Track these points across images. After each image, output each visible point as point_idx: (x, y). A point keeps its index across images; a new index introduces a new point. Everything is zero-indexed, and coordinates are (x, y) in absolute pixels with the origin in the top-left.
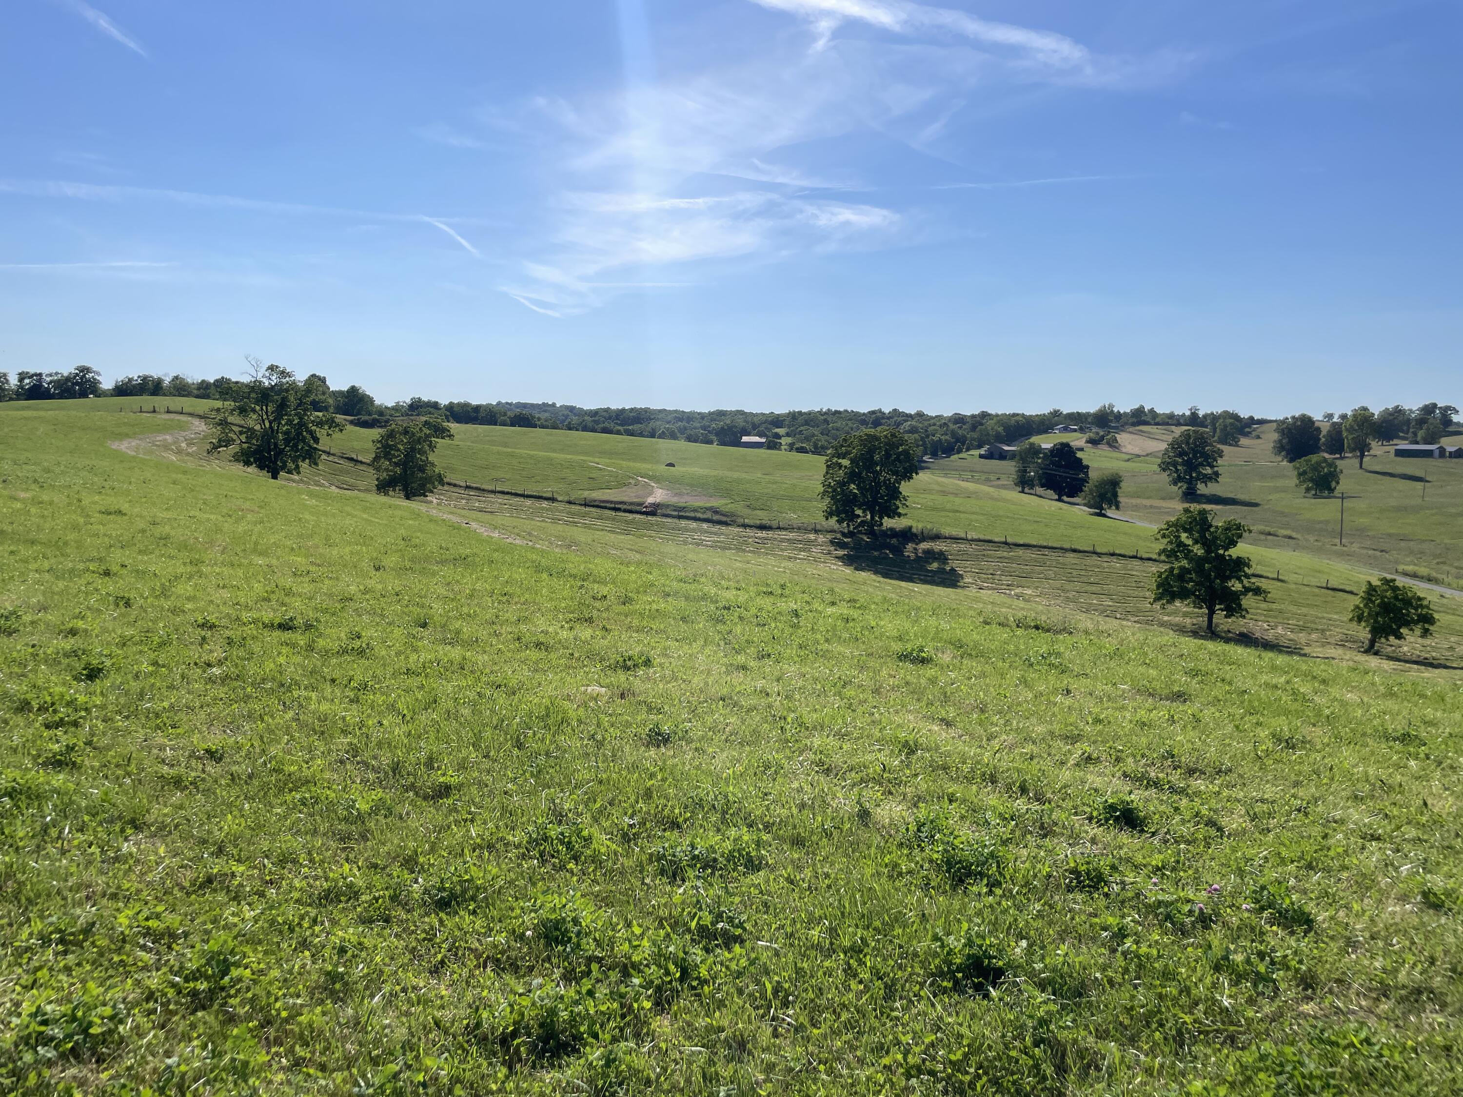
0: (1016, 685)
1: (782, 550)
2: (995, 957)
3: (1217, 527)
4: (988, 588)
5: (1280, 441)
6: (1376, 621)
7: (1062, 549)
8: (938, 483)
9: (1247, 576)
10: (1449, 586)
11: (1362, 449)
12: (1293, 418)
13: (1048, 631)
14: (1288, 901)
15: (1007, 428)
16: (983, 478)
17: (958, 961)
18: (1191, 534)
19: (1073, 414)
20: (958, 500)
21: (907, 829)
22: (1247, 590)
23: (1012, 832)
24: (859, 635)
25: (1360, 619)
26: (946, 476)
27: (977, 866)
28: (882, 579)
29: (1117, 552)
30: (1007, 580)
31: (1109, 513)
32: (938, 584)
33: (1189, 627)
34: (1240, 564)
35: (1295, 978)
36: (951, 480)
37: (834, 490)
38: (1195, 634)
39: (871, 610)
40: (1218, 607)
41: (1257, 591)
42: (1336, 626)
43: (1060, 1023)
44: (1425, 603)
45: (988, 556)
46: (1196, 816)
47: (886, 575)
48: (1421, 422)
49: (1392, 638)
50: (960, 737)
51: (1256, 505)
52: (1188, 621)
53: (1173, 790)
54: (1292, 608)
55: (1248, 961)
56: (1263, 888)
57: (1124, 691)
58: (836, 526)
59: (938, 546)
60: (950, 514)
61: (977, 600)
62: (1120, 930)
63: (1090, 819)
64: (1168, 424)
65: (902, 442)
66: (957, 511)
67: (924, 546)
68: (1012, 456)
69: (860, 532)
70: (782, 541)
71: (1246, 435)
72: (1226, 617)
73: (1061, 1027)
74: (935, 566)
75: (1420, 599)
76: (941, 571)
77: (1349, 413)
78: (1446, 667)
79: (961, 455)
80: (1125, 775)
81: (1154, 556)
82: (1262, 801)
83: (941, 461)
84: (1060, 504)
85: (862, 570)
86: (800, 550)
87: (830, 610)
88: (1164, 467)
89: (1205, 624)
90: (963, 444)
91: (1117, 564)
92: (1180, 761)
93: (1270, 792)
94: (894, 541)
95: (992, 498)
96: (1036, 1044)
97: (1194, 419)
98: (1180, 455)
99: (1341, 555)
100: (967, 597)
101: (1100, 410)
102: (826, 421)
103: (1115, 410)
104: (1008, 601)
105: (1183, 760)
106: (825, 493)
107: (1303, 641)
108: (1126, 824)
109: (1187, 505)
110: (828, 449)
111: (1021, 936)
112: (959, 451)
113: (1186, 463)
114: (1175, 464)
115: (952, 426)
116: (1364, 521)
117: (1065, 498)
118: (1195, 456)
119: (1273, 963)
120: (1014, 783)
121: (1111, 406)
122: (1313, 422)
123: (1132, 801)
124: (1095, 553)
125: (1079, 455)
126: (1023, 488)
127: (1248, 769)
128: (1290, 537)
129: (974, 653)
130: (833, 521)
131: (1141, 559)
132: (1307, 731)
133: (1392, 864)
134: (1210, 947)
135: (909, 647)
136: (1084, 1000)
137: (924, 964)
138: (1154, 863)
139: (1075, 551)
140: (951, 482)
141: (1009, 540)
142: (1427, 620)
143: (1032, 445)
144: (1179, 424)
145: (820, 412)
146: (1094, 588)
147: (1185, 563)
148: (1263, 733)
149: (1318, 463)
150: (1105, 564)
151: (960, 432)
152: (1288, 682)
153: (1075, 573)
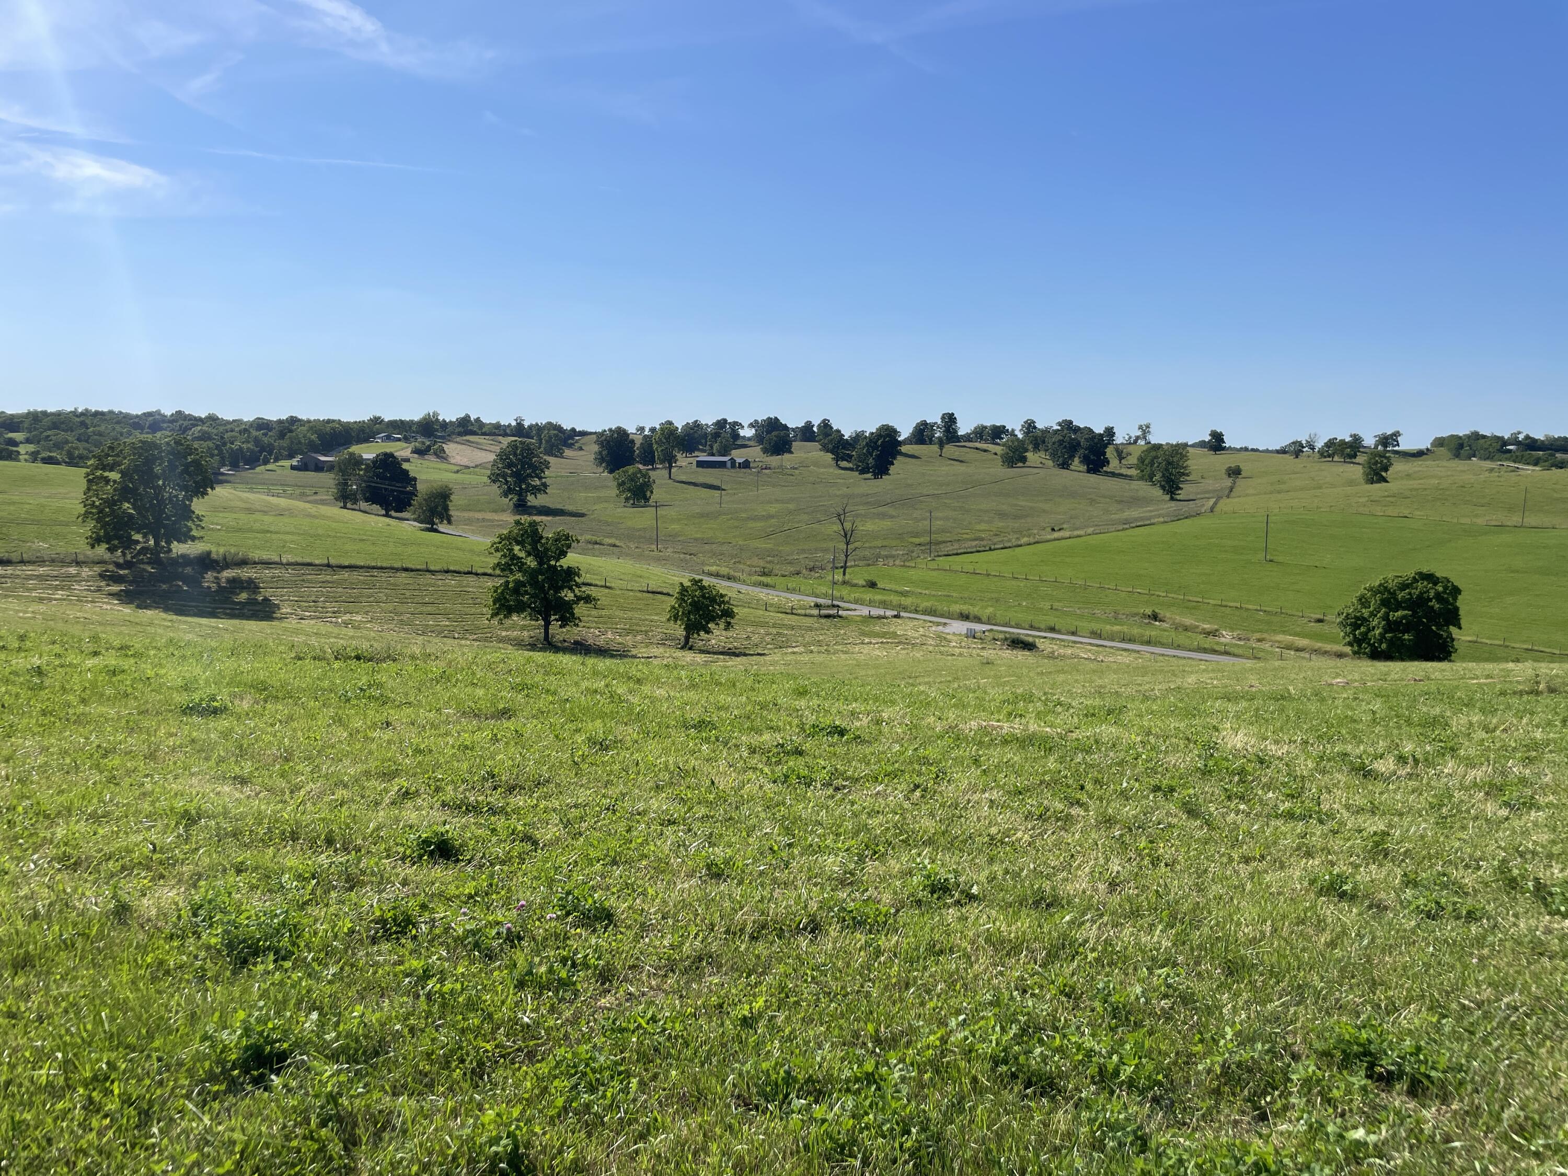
0: (329, 725)
1: (29, 590)
2: (279, 1041)
3: (547, 538)
4: (311, 618)
5: (600, 453)
6: (689, 620)
7: (392, 568)
8: (241, 500)
9: (578, 585)
10: (744, 582)
11: (669, 460)
12: (610, 430)
13: (370, 660)
14: (590, 901)
15: (321, 435)
16: (298, 491)
17: (234, 1057)
18: (523, 546)
19: (395, 421)
20: (267, 519)
21: (179, 917)
22: (579, 599)
23: (313, 892)
24: (130, 690)
25: (676, 618)
26: (251, 490)
27: (266, 941)
28: (175, 617)
29: (452, 568)
30: (331, 607)
31: (441, 528)
32: (248, 618)
33: (527, 641)
34: (571, 573)
35: (594, 974)
36: (258, 496)
37: (101, 511)
38: (533, 647)
39: (148, 656)
40: (553, 618)
41: (588, 599)
42: (657, 627)
43: (352, 1092)
44: (726, 599)
45: (309, 581)
46: (513, 834)
47: (180, 612)
48: (716, 435)
49: (702, 633)
50: (257, 794)
51: (582, 515)
52: (526, 633)
53: (493, 811)
54: (621, 614)
55: (551, 971)
56: (568, 893)
57: (448, 716)
58: (107, 556)
59: (246, 573)
60: (258, 535)
61: (296, 632)
62: (424, 972)
63: (403, 859)
64: (494, 434)
65: (190, 451)
66: (268, 532)
67: (227, 574)
68: (330, 467)
69: (142, 562)
70: (29, 578)
71: (570, 446)
72: (561, 627)
73: (352, 1096)
74: (243, 596)
75: (722, 596)
76: (252, 602)
77: (658, 427)
78: (745, 655)
79: (269, 467)
80: (444, 805)
81: (490, 571)
82: (576, 806)
83: (244, 474)
84: (387, 520)
85: (146, 608)
86: (56, 588)
87: (90, 663)
88: (494, 479)
89: (543, 635)
90: (270, 454)
91: (452, 581)
92: (500, 781)
93: (583, 795)
94: (188, 570)
95: (310, 516)
96: (323, 1124)
97: (519, 430)
98: (509, 466)
99: (658, 560)
100: (285, 629)
101: (424, 419)
102: (83, 424)
103: (441, 418)
104: (336, 631)
105: (503, 778)
106: (86, 515)
107: (630, 643)
108: (441, 856)
109: (518, 517)
110: (88, 459)
111: (313, 1008)
112: (266, 462)
113: (517, 475)
114: (504, 476)
115: (254, 433)
116: (675, 527)
117: (393, 513)
118: (523, 467)
119: (574, 965)
120: (319, 836)
121: (436, 414)
122: (628, 435)
123: (447, 832)
124: (428, 571)
125: (405, 466)
126: (345, 503)
127: (565, 776)
128: (614, 546)
129: (280, 695)
130: (101, 550)
131: (477, 574)
132: (620, 731)
133: (684, 845)
134: (515, 965)
135: (196, 697)
136: (381, 1059)
137: (191, 1073)
138: (467, 892)
139: (406, 570)
140: (257, 498)
141: (333, 562)
142: (728, 614)
143: (352, 455)
144: (505, 435)
145: (74, 413)
146: (429, 609)
147: (519, 576)
148: (580, 738)
149: (634, 474)
150: (440, 583)
151: (266, 440)
152: (607, 686)
153: (408, 593)
